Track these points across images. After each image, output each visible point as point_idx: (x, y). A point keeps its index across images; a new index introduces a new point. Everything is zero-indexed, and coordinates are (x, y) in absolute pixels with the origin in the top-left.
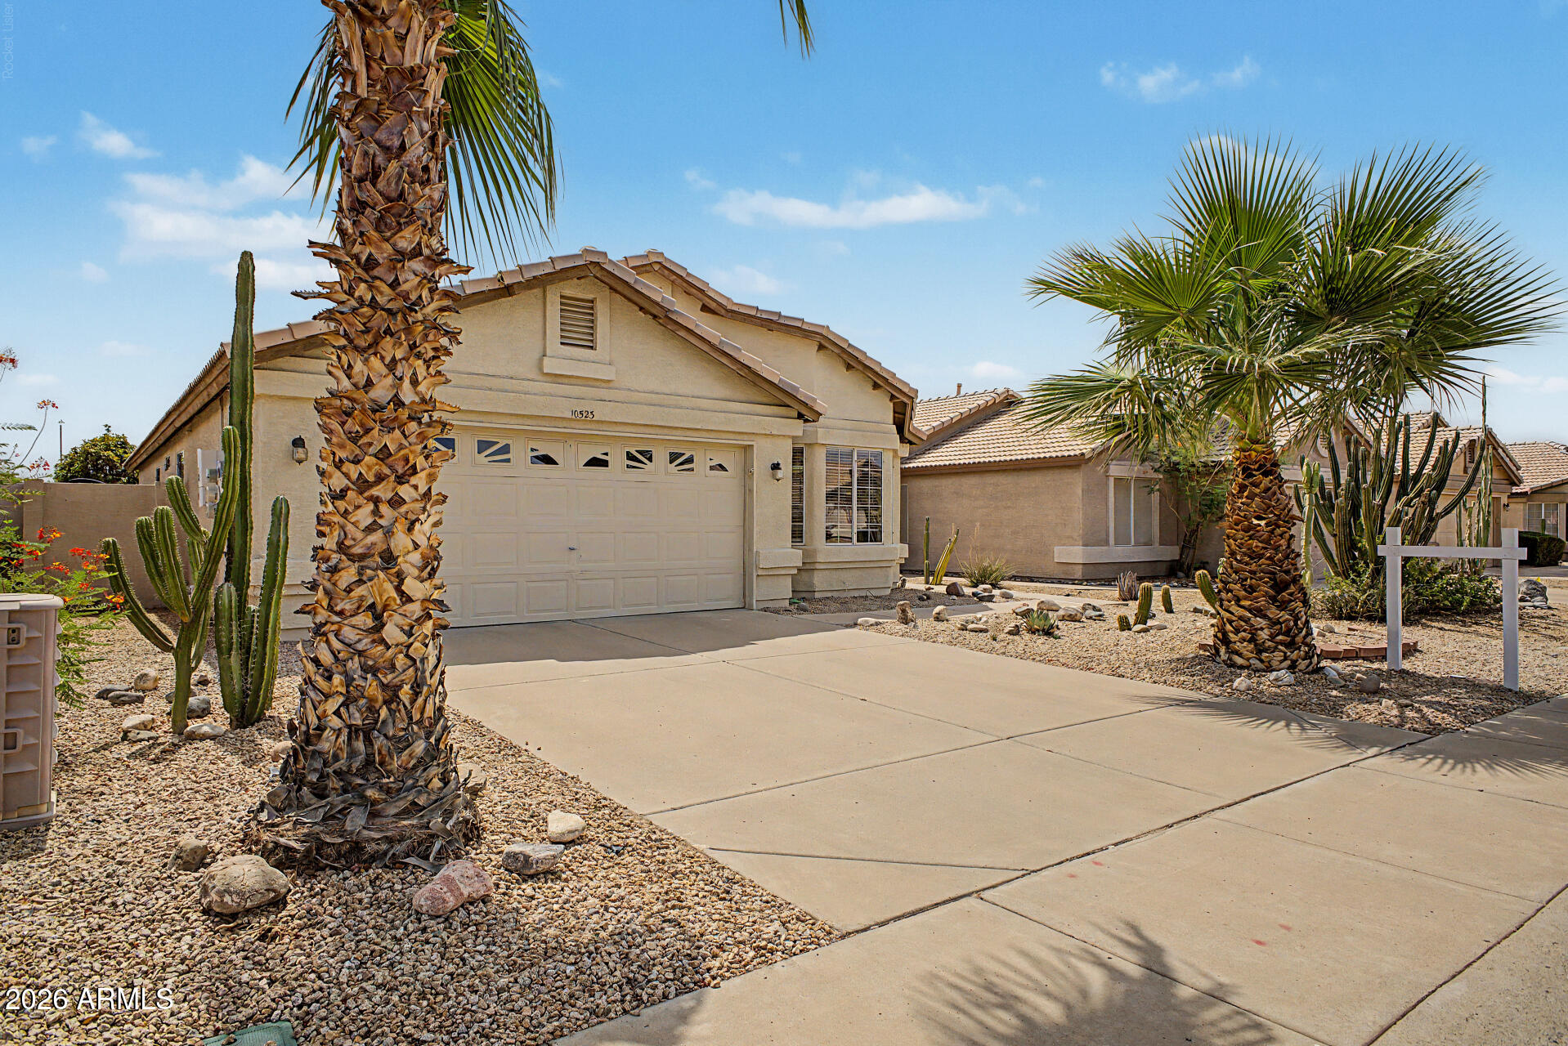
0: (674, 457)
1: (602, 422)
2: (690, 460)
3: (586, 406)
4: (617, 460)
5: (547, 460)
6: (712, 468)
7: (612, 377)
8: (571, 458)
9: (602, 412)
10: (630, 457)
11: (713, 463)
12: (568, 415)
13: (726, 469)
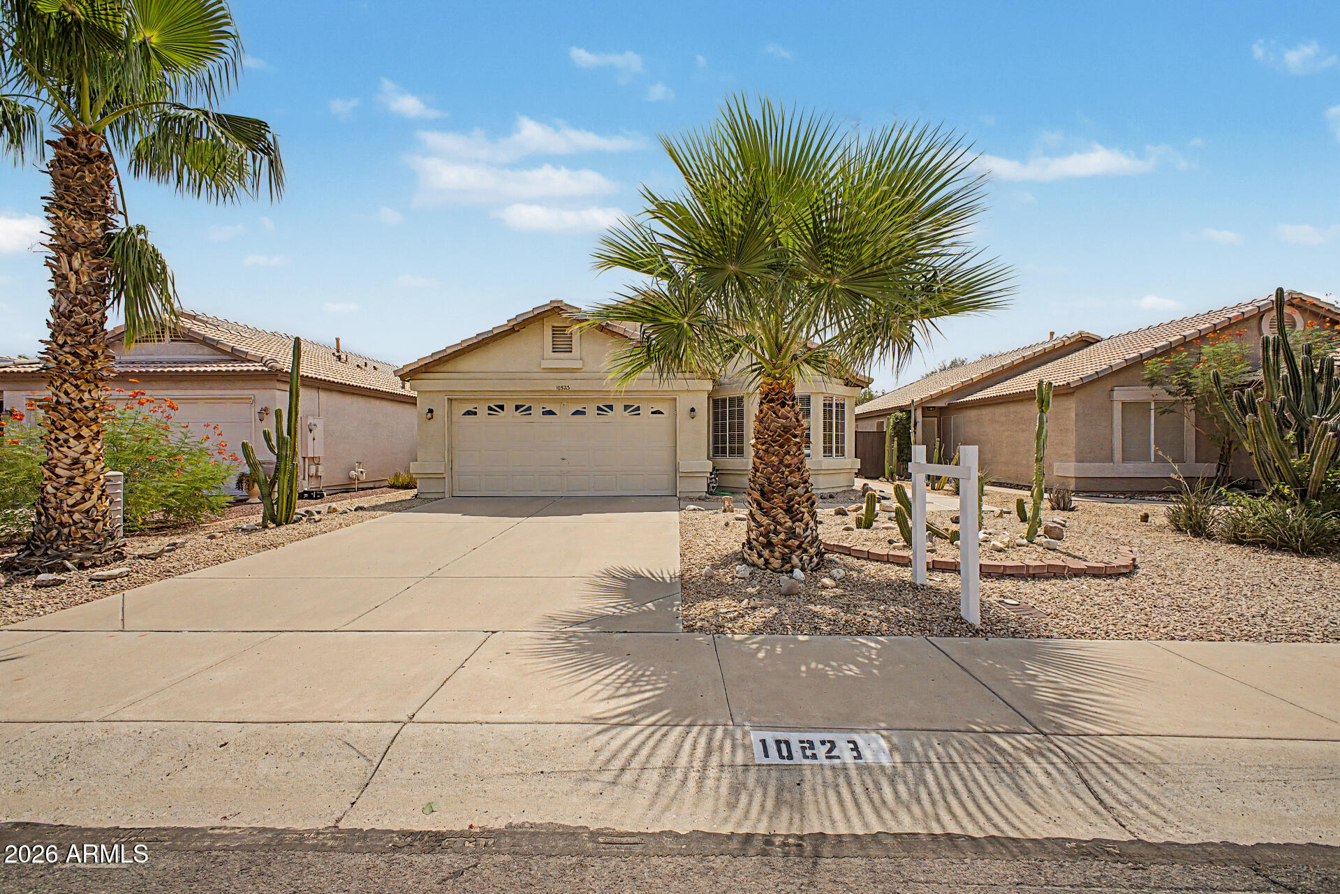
0: (627, 407)
1: (574, 391)
2: (638, 409)
3: (563, 384)
4: (591, 411)
5: (551, 413)
6: (653, 413)
7: (580, 366)
8: (564, 411)
9: (574, 386)
10: (600, 409)
11: (653, 410)
12: (555, 389)
13: (662, 413)
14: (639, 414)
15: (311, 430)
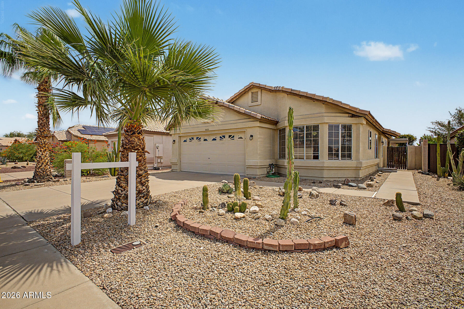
0: (230, 136)
1: (211, 131)
2: (233, 137)
3: (207, 128)
4: (218, 138)
5: (206, 140)
8: (210, 139)
10: (221, 137)
11: (239, 137)
12: (205, 130)
13: (242, 138)
14: (234, 139)
15: (157, 148)
